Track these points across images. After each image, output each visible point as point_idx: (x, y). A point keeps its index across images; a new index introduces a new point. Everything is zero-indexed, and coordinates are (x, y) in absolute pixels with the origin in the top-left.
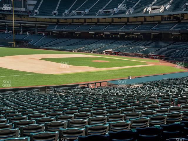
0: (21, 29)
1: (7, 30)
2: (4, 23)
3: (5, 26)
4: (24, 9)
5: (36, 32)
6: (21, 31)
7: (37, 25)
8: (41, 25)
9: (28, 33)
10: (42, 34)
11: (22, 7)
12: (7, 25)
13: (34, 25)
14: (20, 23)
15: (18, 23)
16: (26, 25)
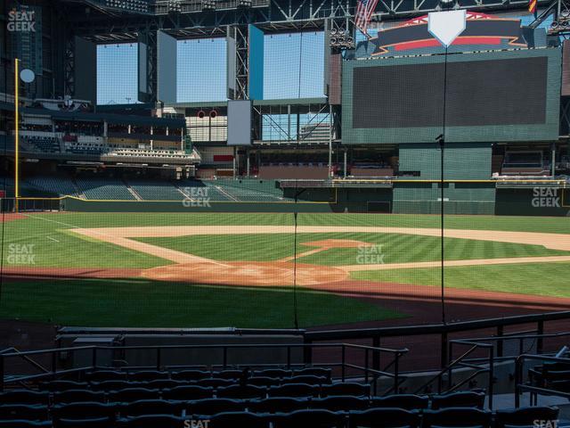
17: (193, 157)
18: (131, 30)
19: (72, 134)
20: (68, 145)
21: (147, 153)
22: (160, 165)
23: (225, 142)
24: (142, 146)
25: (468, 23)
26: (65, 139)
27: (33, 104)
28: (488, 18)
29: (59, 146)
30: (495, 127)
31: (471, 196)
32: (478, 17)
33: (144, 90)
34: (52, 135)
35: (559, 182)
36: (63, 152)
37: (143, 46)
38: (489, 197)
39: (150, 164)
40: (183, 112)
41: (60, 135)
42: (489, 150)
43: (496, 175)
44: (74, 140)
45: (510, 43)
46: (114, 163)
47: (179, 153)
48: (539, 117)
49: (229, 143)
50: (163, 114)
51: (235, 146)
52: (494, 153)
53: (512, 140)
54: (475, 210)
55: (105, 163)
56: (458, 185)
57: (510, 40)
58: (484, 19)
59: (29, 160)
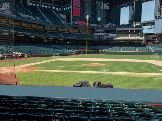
17: (142, 38)
18: (128, 2)
19: (108, 34)
20: (106, 36)
21: (128, 37)
22: (131, 41)
23: (154, 33)
24: (127, 36)
26: (106, 35)
27: (101, 26)
29: (104, 37)
33: (131, 19)
34: (103, 34)
36: (104, 38)
37: (131, 7)
39: (128, 41)
40: (142, 25)
41: (105, 34)
44: (108, 35)
46: (117, 41)
47: (138, 37)
49: (155, 33)
50: (136, 26)
51: (157, 34)
55: (115, 41)
59: (95, 41)
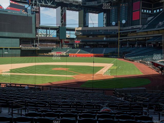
0: (136, 43)
1: (127, 45)
2: (125, 40)
3: (126, 42)
4: (141, 25)
5: (147, 44)
6: (136, 44)
7: (146, 38)
8: (150, 38)
9: (141, 45)
10: (152, 46)
11: (139, 25)
12: (128, 40)
13: (144, 38)
14: (135, 38)
15: (134, 38)
16: (139, 39)
25: (11, 4)
28: (16, 4)
30: (20, 33)
31: (14, 52)
32: (13, 2)
35: (36, 48)
38: (19, 52)
42: (19, 39)
43: (21, 46)
45: (22, 12)
48: (31, 32)
52: (20, 40)
53: (25, 37)
54: (15, 55)
56: (10, 49)
57: (23, 11)
58: (15, 3)
